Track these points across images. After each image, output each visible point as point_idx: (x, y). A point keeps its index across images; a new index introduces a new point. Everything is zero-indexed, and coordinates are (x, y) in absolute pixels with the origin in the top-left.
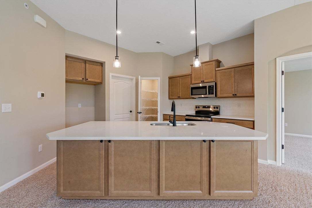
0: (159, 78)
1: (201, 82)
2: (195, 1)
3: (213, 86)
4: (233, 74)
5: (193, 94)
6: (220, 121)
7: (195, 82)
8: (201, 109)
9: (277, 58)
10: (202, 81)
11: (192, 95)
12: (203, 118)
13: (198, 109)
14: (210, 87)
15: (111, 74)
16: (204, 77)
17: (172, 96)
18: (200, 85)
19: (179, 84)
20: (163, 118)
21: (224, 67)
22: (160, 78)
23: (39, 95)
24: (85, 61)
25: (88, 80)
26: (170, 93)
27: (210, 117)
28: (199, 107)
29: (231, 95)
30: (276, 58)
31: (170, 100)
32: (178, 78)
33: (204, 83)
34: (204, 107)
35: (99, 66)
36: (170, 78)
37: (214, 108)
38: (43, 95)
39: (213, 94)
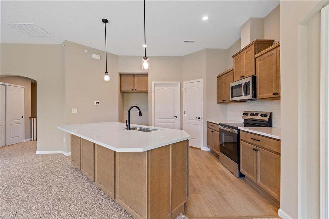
2: (144, 1)
3: (250, 82)
4: (274, 58)
7: (236, 79)
10: (241, 77)
11: (232, 97)
15: (153, 83)
16: (244, 71)
17: (219, 99)
19: (224, 83)
22: (203, 79)
23: (95, 104)
24: (134, 75)
25: (136, 90)
26: (218, 96)
31: (220, 105)
32: (224, 76)
33: (243, 79)
34: (252, 114)
36: (218, 78)
38: (98, 103)
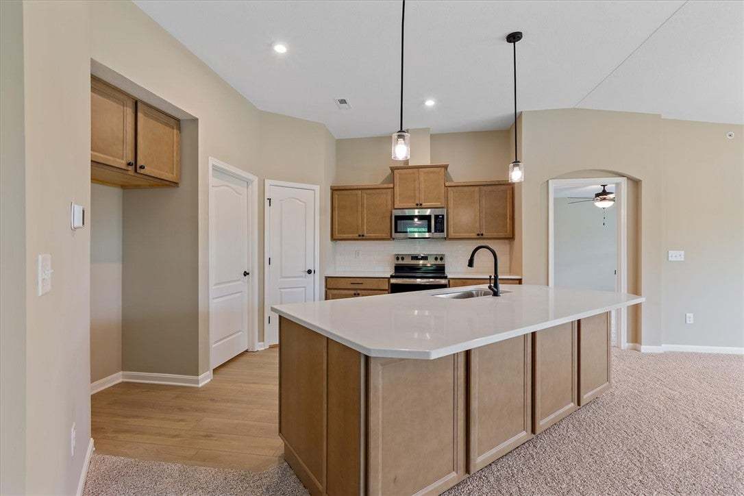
0: (317, 188)
1: (416, 207)
3: (443, 216)
4: (477, 196)
5: (399, 230)
6: (464, 283)
7: (402, 205)
8: (408, 261)
9: (550, 181)
10: (417, 205)
11: (396, 231)
12: (431, 280)
13: (400, 262)
14: (437, 217)
15: (212, 161)
16: (422, 197)
17: (340, 232)
18: (414, 212)
19: (362, 205)
20: (326, 287)
21: (452, 181)
22: (319, 186)
24: (135, 103)
25: (142, 171)
26: (336, 226)
27: (446, 278)
28: (403, 259)
29: (474, 235)
30: (548, 181)
32: (360, 192)
33: (422, 208)
34: (415, 258)
35: (173, 128)
36: (334, 190)
37: (436, 259)
39: (443, 231)
